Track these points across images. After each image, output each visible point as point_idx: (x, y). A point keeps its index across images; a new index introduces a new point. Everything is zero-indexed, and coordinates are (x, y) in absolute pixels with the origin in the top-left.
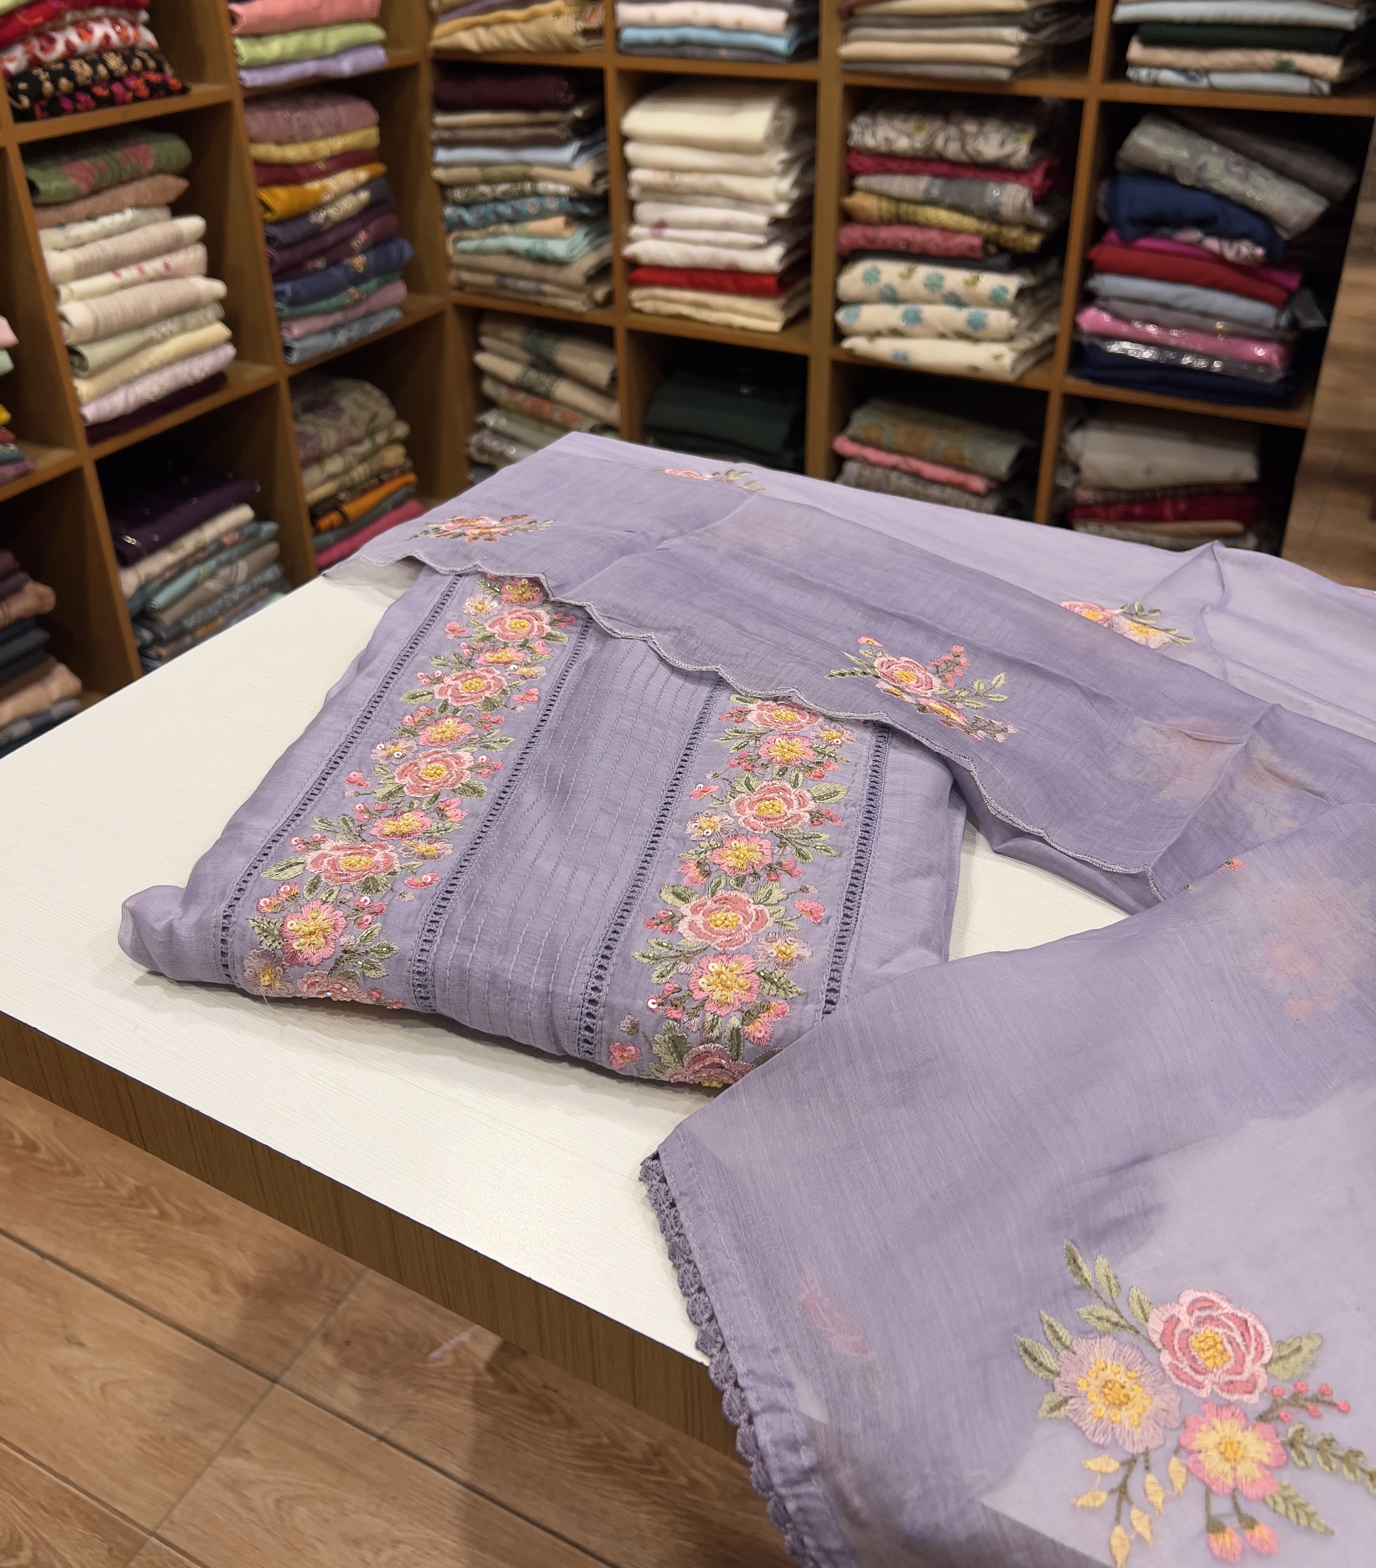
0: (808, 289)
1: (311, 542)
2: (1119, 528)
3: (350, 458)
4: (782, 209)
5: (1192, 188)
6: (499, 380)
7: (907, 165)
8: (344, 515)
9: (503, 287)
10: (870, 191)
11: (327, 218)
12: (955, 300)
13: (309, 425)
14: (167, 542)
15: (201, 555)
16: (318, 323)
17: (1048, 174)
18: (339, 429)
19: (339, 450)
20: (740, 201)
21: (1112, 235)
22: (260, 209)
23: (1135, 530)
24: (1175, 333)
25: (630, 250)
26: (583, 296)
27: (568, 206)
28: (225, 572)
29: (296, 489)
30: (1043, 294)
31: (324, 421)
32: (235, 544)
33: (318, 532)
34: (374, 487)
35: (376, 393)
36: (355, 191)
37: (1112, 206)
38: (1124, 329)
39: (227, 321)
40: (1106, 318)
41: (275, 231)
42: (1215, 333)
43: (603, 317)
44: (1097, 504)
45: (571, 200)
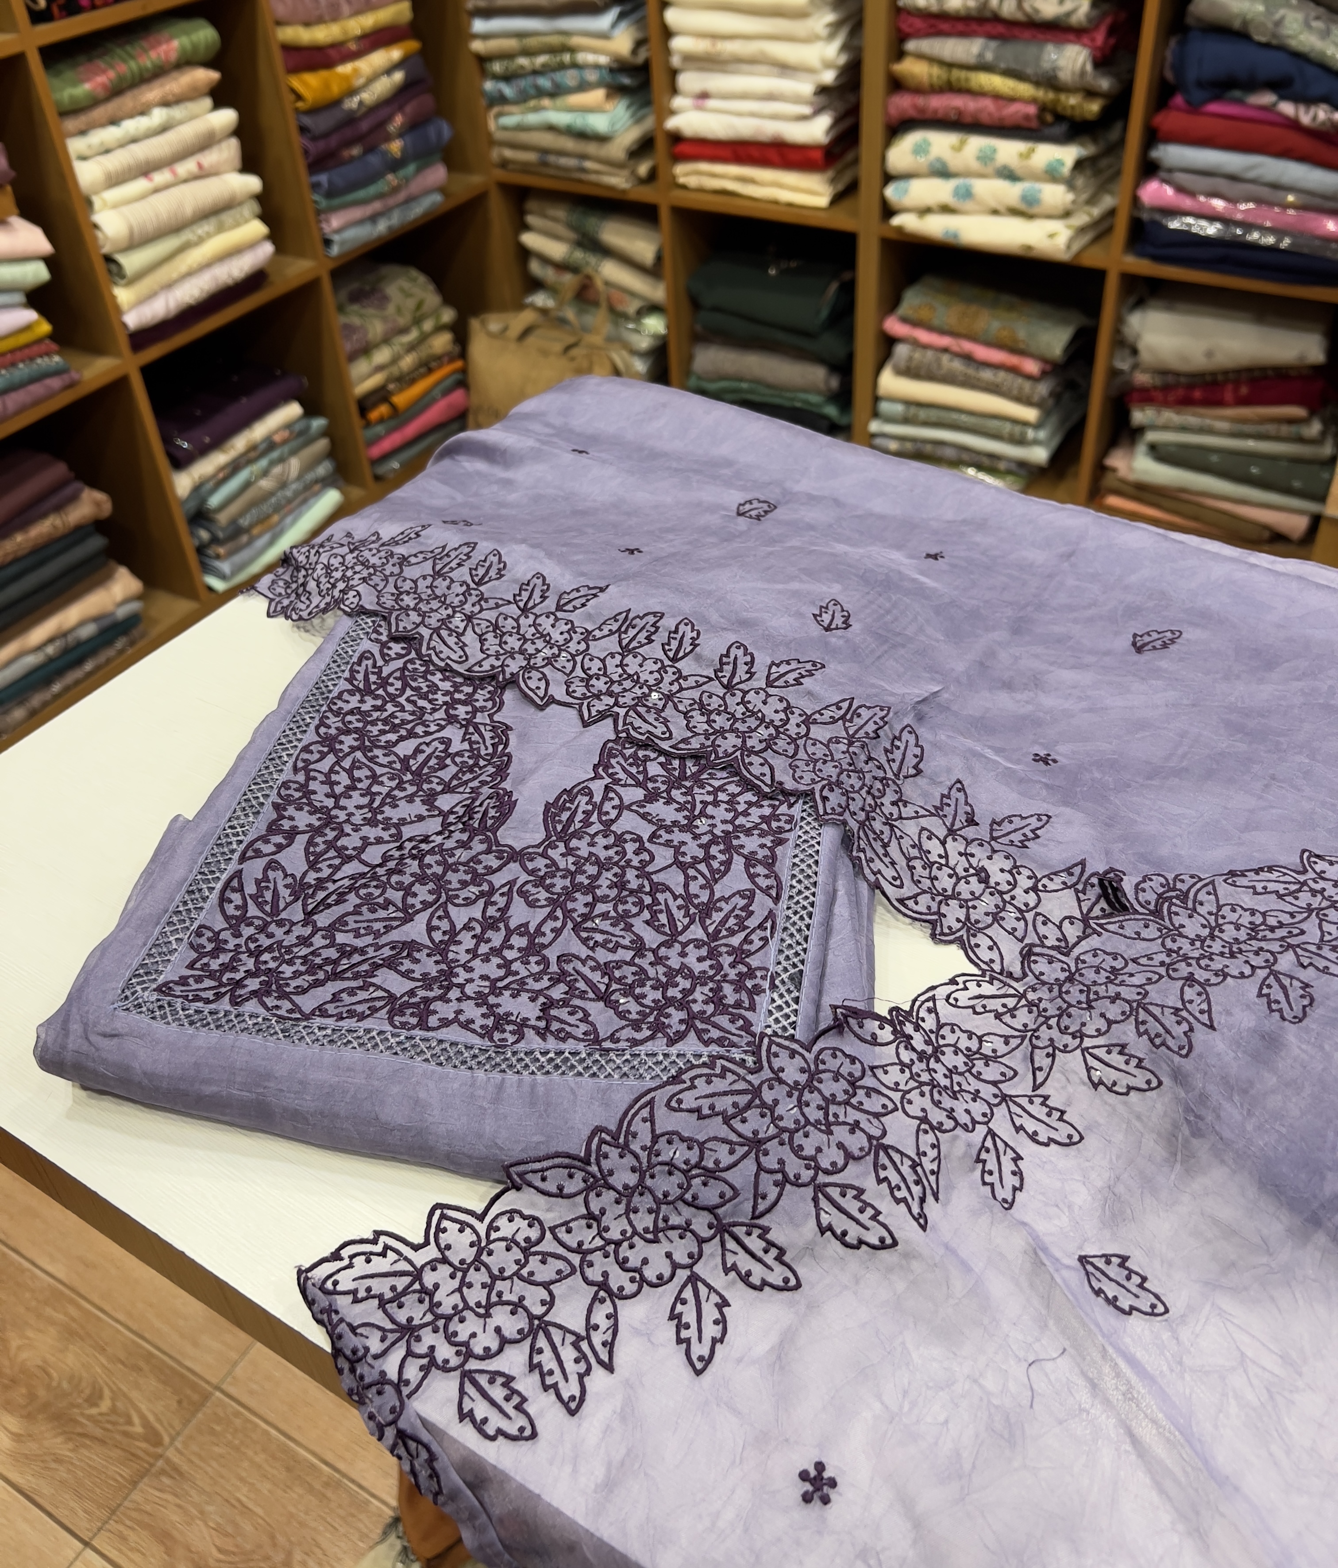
0: (856, 161)
1: (362, 435)
2: (1178, 413)
3: (397, 348)
4: (829, 77)
5: (1267, 46)
6: (545, 260)
7: (960, 27)
8: (393, 407)
9: (544, 164)
10: (920, 56)
11: (361, 103)
12: (1009, 175)
13: (354, 317)
14: (218, 442)
15: (253, 455)
16: (356, 213)
17: (1112, 31)
18: (385, 319)
19: (386, 340)
20: (785, 68)
21: (1179, 100)
22: (292, 97)
23: (1194, 415)
24: (1243, 207)
25: (672, 123)
26: (626, 173)
27: (608, 78)
28: (277, 470)
29: (343, 383)
30: (1104, 163)
31: (370, 311)
32: (285, 442)
33: (368, 424)
34: (423, 376)
35: (422, 279)
36: (389, 71)
37: (1179, 67)
38: (1187, 203)
39: (264, 217)
40: (1169, 191)
41: (307, 121)
42: (1285, 206)
43: (646, 194)
44: (1155, 388)
45: (612, 70)
